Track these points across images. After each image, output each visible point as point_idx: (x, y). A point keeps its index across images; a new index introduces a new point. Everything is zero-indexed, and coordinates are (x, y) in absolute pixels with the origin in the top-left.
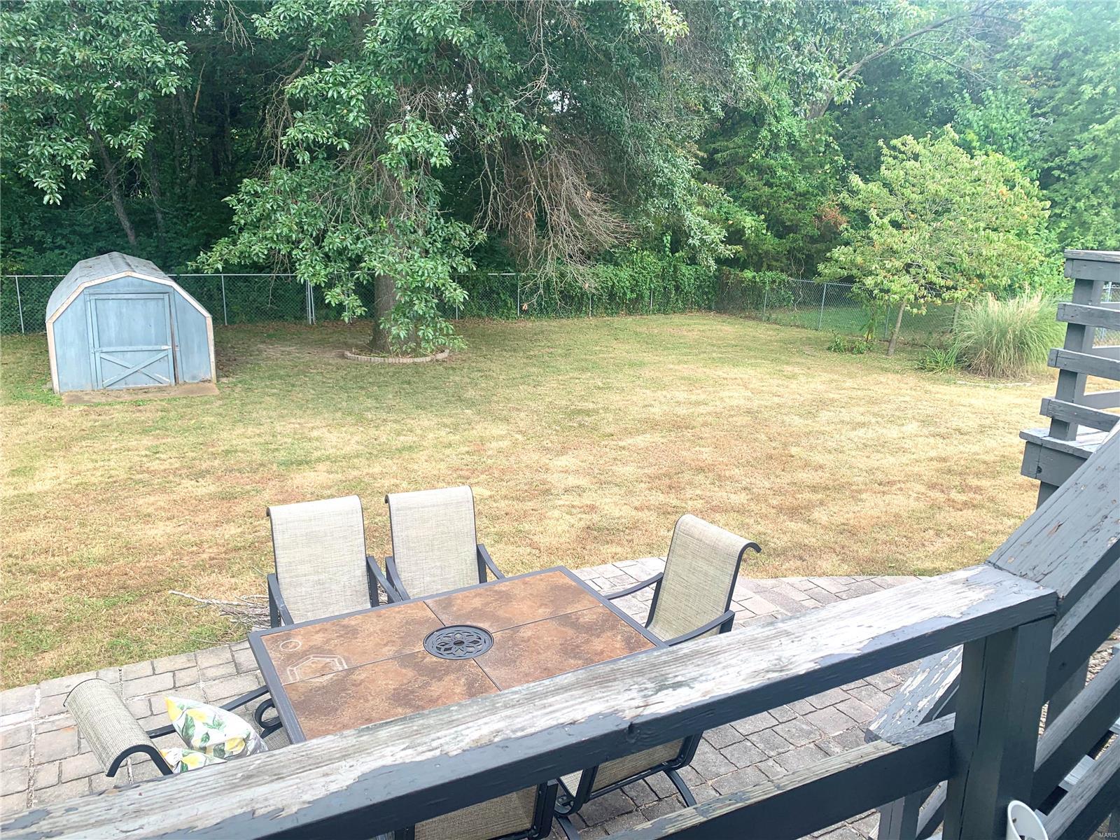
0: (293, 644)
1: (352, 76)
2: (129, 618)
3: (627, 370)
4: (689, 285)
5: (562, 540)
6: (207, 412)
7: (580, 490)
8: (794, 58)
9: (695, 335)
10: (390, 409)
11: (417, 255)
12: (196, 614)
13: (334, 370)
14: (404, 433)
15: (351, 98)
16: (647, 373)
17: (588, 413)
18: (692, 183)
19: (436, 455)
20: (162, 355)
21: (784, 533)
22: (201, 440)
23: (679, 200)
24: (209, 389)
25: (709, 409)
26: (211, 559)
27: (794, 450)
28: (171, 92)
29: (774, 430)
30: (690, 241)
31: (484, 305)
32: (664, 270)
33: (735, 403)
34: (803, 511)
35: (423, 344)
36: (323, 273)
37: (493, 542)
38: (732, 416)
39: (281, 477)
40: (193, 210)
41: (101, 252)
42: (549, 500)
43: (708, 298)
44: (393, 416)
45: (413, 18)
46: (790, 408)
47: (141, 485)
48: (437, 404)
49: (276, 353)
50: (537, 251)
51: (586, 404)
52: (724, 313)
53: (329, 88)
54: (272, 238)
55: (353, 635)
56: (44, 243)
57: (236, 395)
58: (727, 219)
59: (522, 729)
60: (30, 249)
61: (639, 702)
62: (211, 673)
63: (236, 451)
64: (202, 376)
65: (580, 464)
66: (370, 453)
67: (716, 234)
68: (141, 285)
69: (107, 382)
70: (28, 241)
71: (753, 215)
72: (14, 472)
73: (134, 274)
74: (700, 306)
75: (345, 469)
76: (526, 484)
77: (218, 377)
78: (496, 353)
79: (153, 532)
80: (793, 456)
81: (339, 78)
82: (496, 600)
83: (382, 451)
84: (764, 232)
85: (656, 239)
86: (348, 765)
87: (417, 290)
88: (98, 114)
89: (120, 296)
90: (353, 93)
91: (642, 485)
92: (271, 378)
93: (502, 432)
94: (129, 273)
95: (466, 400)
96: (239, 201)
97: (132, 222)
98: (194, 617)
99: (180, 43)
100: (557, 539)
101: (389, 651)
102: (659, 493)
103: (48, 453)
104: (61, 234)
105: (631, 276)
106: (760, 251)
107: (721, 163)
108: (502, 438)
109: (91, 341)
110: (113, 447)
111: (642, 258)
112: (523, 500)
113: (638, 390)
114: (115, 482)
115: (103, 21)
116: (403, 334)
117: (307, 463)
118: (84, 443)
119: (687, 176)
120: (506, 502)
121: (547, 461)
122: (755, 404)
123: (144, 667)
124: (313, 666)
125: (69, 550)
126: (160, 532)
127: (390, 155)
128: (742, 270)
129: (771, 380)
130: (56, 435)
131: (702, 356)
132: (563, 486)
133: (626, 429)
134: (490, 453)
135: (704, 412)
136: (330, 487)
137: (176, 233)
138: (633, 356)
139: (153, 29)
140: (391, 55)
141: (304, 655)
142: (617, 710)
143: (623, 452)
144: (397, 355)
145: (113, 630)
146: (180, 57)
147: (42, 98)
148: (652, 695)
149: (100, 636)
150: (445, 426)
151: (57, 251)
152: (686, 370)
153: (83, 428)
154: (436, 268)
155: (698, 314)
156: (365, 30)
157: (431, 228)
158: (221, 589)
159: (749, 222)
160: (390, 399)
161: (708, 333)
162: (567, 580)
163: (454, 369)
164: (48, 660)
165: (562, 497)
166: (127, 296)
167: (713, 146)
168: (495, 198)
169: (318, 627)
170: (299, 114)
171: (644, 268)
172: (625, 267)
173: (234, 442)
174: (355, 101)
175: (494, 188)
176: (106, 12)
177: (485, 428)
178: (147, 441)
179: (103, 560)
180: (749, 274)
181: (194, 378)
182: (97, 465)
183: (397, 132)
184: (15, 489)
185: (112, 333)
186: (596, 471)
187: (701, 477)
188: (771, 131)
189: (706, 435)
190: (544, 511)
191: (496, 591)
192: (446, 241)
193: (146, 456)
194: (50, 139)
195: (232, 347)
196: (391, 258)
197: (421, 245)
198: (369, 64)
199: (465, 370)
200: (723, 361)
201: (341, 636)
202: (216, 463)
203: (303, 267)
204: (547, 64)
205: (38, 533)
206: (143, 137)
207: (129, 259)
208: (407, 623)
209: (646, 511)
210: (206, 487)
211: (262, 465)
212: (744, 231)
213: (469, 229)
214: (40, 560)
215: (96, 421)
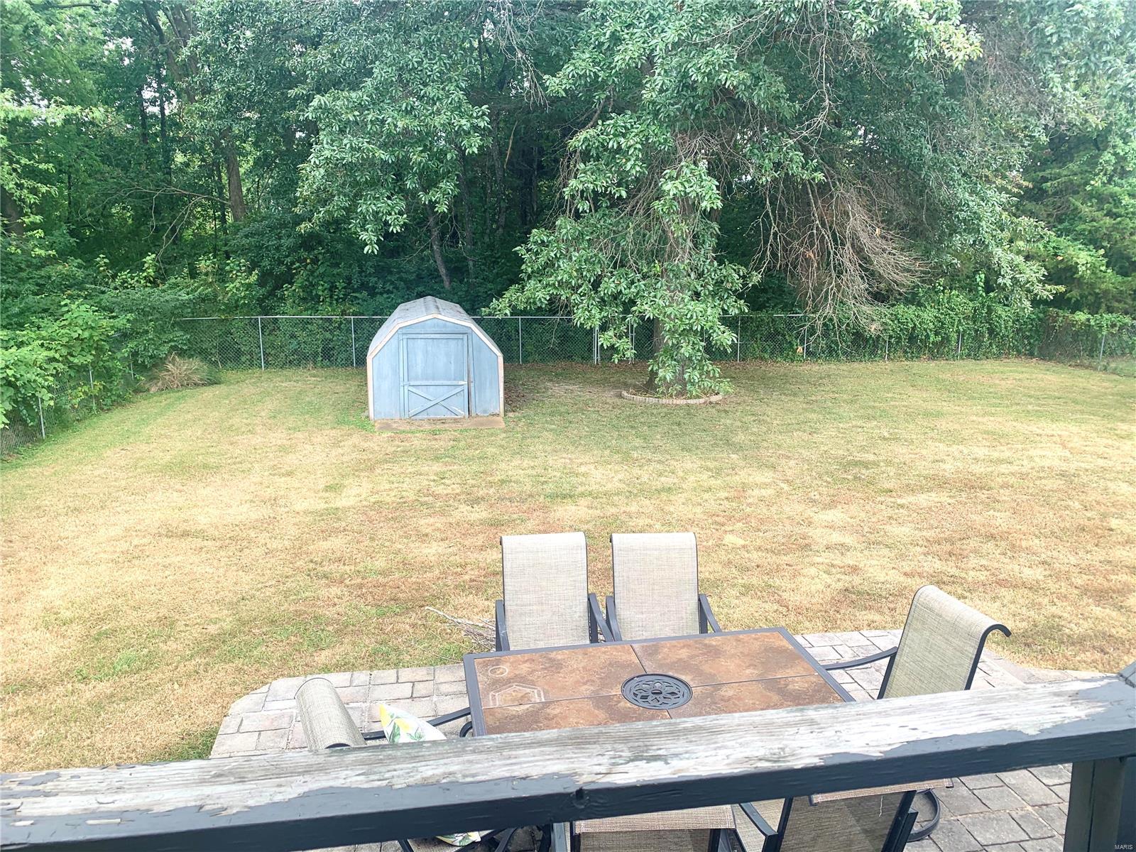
0: (501, 670)
1: (632, 126)
2: (393, 628)
3: (920, 420)
4: (1006, 328)
5: (814, 601)
6: (491, 444)
7: (843, 548)
8: (1124, 72)
9: (1009, 384)
10: (656, 449)
11: (687, 299)
12: (449, 631)
13: (610, 409)
14: (666, 474)
15: (630, 147)
16: (943, 424)
17: (866, 465)
18: (1003, 217)
19: (694, 498)
20: (459, 389)
21: (1085, 619)
22: (482, 469)
23: (986, 235)
24: (497, 422)
25: (1014, 468)
26: (472, 580)
27: (1114, 523)
28: (473, 152)
29: (1093, 496)
30: (1000, 280)
31: (767, 347)
32: (975, 311)
33: (1046, 463)
34: (1114, 596)
35: (689, 387)
36: (598, 316)
37: (738, 594)
38: (1041, 478)
39: (544, 508)
40: (499, 257)
41: (420, 295)
42: (808, 556)
43: (1030, 343)
44: (658, 457)
45: (689, 66)
46: (1118, 473)
47: (425, 507)
48: (703, 446)
49: (562, 392)
50: (817, 290)
51: (866, 455)
52: (1050, 360)
53: (610, 139)
54: (554, 284)
55: (557, 668)
56: (376, 288)
57: (519, 429)
58: (1056, 255)
59: (473, 776)
60: (365, 293)
61: (603, 769)
62: (444, 688)
63: (511, 481)
64: (492, 410)
65: (849, 519)
66: (630, 492)
67: (1032, 272)
68: (445, 326)
69: (413, 412)
70: (364, 286)
71: (1089, 250)
72: (328, 488)
73: (440, 317)
74: (1019, 352)
75: (604, 506)
76: (784, 537)
77: (505, 411)
78: (774, 397)
79: (426, 551)
80: (1112, 530)
81: (619, 129)
82: (703, 654)
83: (641, 490)
84: (1103, 268)
85: (968, 277)
86: (303, 780)
87: (685, 333)
88: (414, 174)
89: (426, 336)
90: (632, 142)
91: (918, 549)
92: (552, 414)
93: (766, 480)
94: (436, 316)
95: (734, 444)
96: (528, 250)
97: (447, 269)
98: (447, 634)
99: (484, 107)
100: (809, 599)
101: (586, 690)
102: (936, 560)
103: (357, 473)
104: (391, 280)
105: (936, 317)
106: (1097, 291)
107: (1050, 193)
108: (766, 486)
109: (401, 376)
110: (409, 471)
111: (950, 298)
112: (779, 553)
113: (930, 443)
114: (405, 503)
115: (422, 92)
116: (669, 376)
117: (571, 497)
118: (386, 466)
119: (998, 209)
120: (760, 553)
121: (812, 514)
122: (1072, 467)
123: (390, 674)
124: (514, 694)
125: (358, 560)
126: (433, 551)
127: (662, 202)
128: (1073, 313)
129: (1097, 440)
130: (365, 457)
131: (1014, 408)
132: (825, 543)
133: (908, 485)
134: (750, 500)
135: (1007, 472)
136: (588, 522)
137: (483, 279)
138: (929, 406)
139: (461, 96)
140: (670, 103)
141: (507, 682)
142: (576, 773)
143: (901, 510)
144: (671, 396)
145: (379, 637)
146: (484, 120)
147: (370, 163)
148: (622, 764)
149: (367, 642)
150: (708, 469)
151: (385, 296)
152: (990, 423)
153: (387, 452)
154: (706, 311)
155: (1016, 360)
156: (644, 82)
157: (703, 271)
158: (475, 610)
159: (1083, 257)
160: (658, 440)
161: (1026, 383)
162: (785, 643)
163: (726, 412)
164: (323, 657)
165: (823, 554)
166: (432, 336)
167: (1041, 174)
168: (775, 238)
169: (527, 656)
170: (582, 166)
171: (952, 309)
172: (929, 308)
173: (510, 473)
174: (633, 150)
175: (774, 229)
176: (425, 84)
177: (750, 475)
178: (437, 467)
179: (383, 573)
180: (1081, 316)
181: (485, 411)
182: (393, 486)
183: (671, 178)
184: (326, 502)
185: (419, 368)
186: (866, 529)
187: (990, 545)
188: (1115, 154)
189: (1004, 498)
190: (799, 567)
191: (706, 645)
192: (719, 283)
193: (434, 480)
194: (375, 198)
195: (523, 384)
196: (661, 302)
197: (692, 287)
198: (649, 113)
199: (738, 414)
200: (1039, 415)
201: (546, 669)
202: (492, 491)
203: (580, 311)
204: (827, 101)
205: (337, 543)
206: (449, 193)
207: (440, 302)
208: (610, 664)
209: (917, 578)
210: (480, 513)
211: (531, 496)
212: (1077, 268)
213: (743, 271)
214: (333, 567)
215: (398, 447)
